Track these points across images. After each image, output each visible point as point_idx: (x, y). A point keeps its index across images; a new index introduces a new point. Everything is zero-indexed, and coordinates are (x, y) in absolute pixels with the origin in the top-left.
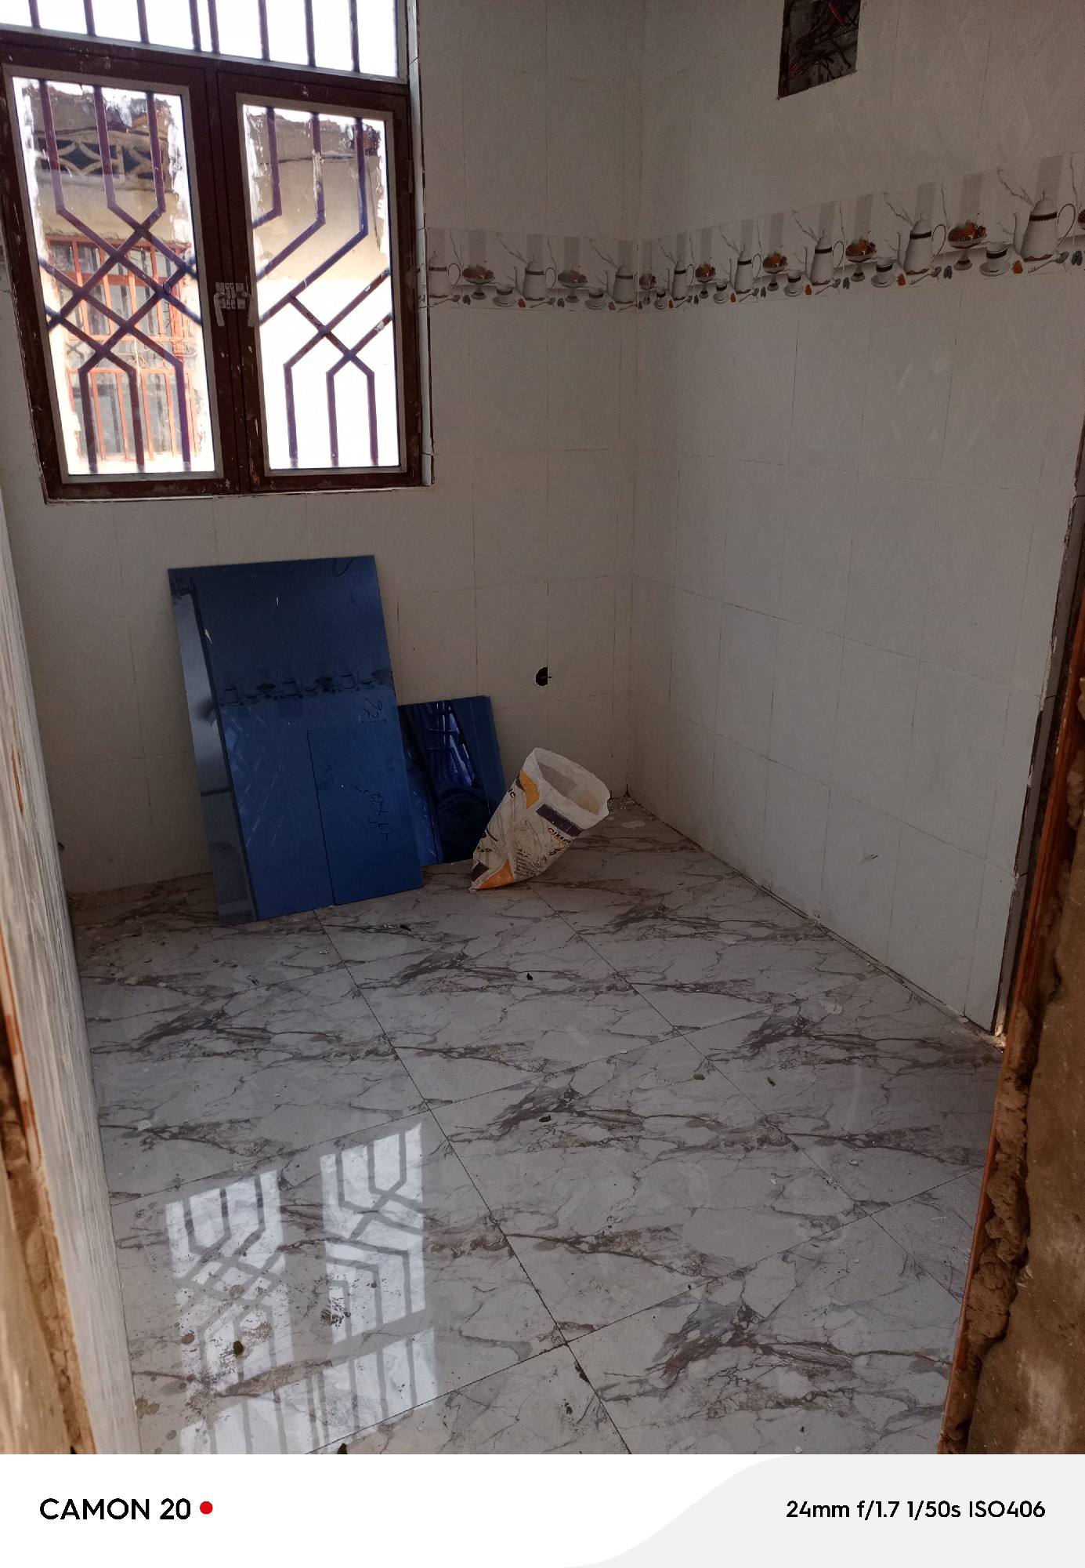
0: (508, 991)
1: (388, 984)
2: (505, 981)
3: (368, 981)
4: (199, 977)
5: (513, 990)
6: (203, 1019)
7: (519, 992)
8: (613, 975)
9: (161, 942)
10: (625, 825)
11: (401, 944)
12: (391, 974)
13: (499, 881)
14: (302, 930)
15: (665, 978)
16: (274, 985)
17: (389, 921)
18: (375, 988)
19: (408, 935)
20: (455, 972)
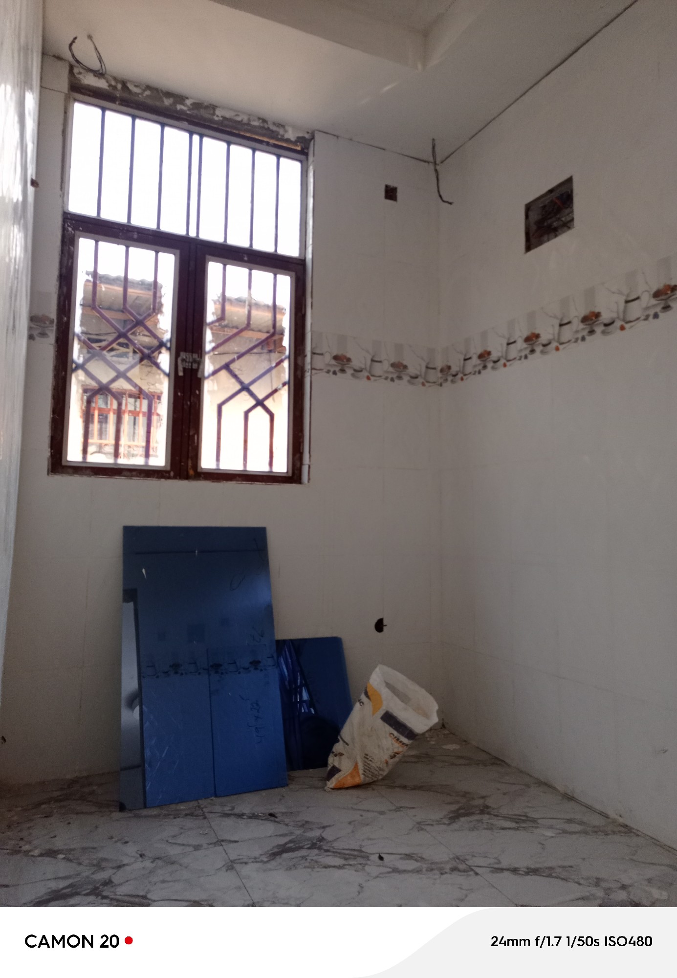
0: (363, 869)
1: (257, 860)
2: (360, 860)
3: (241, 857)
4: (94, 851)
5: (367, 868)
6: (91, 887)
7: (373, 869)
8: (454, 858)
9: (67, 822)
10: (445, 747)
11: (269, 828)
12: (260, 852)
13: (350, 782)
14: (186, 815)
15: (499, 862)
16: (158, 858)
17: (259, 810)
18: (246, 863)
19: (275, 821)
20: (316, 851)
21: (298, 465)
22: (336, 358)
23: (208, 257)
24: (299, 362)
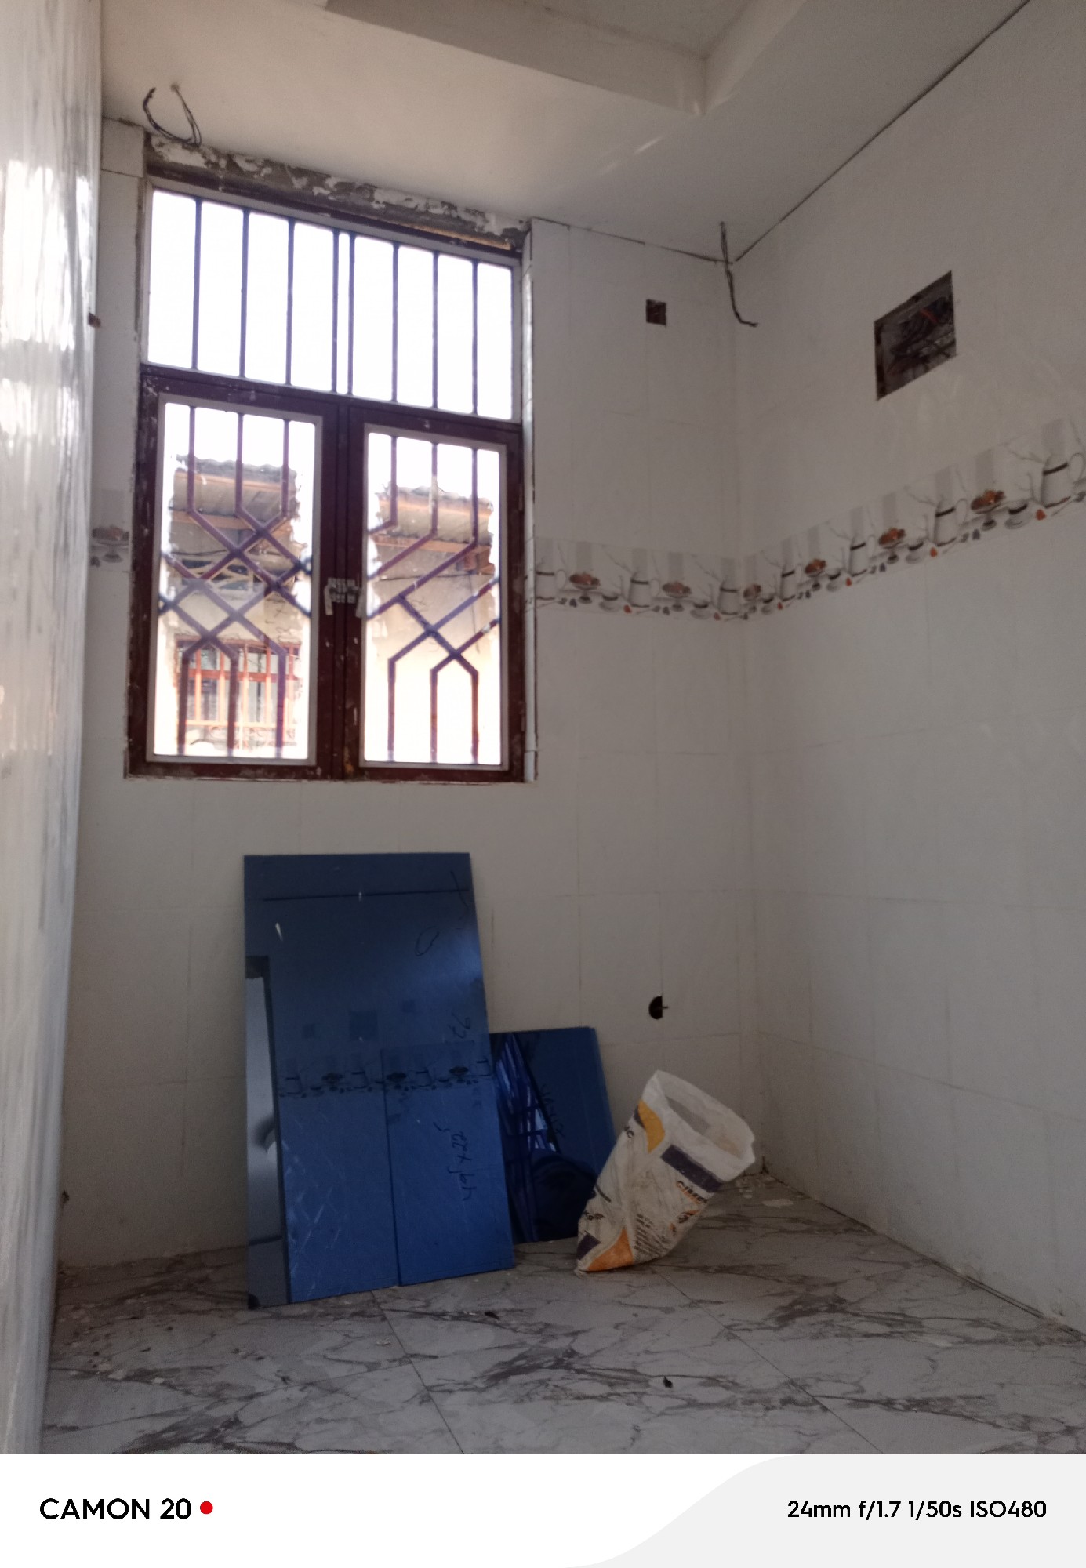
0: (639, 1402)
1: (469, 1386)
2: (633, 1387)
3: (441, 1382)
4: (210, 1371)
5: (646, 1399)
6: (206, 1429)
7: (656, 1402)
8: (786, 1383)
9: (167, 1326)
10: (767, 1203)
11: (485, 1336)
12: (473, 1374)
13: (614, 1260)
14: (354, 1315)
15: (862, 1390)
16: (312, 1384)
17: (469, 1306)
18: (450, 1392)
19: (496, 1325)
20: (561, 1373)
21: (518, 753)
22: (575, 579)
23: (367, 426)
24: (517, 588)
